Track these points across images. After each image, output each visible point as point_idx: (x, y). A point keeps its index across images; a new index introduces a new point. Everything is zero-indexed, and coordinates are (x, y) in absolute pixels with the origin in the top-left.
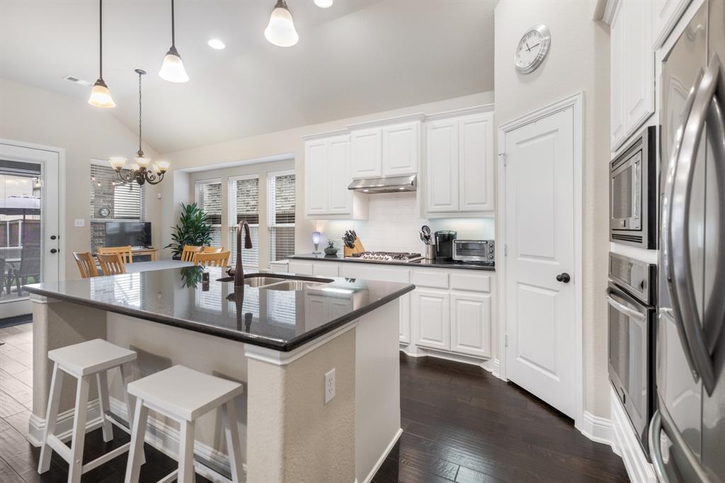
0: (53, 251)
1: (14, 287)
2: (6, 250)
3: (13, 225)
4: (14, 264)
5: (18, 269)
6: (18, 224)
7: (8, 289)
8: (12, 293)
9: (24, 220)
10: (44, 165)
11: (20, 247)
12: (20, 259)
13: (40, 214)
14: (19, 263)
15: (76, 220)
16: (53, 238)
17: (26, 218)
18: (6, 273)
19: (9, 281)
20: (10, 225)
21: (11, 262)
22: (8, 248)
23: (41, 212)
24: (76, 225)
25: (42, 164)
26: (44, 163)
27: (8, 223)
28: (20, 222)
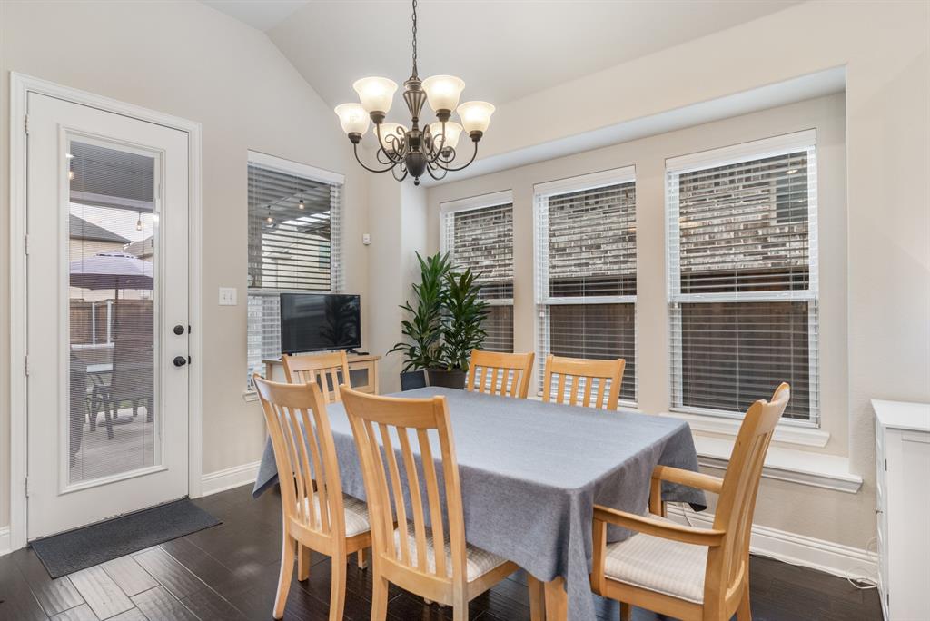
0: (179, 362)
1: (101, 415)
2: (91, 351)
3: (101, 306)
4: (101, 376)
5: (107, 384)
6: (107, 306)
7: (93, 419)
8: (97, 428)
9: (116, 300)
10: (161, 159)
11: (110, 345)
12: (109, 367)
13: (152, 288)
14: (110, 375)
15: (222, 290)
16: (179, 331)
17: (120, 297)
18: (90, 390)
19: (94, 407)
20: (97, 308)
21: (97, 374)
22: (94, 346)
23: (156, 283)
24: (222, 302)
25: (157, 157)
26: (161, 153)
27: (94, 305)
28: (109, 303)
